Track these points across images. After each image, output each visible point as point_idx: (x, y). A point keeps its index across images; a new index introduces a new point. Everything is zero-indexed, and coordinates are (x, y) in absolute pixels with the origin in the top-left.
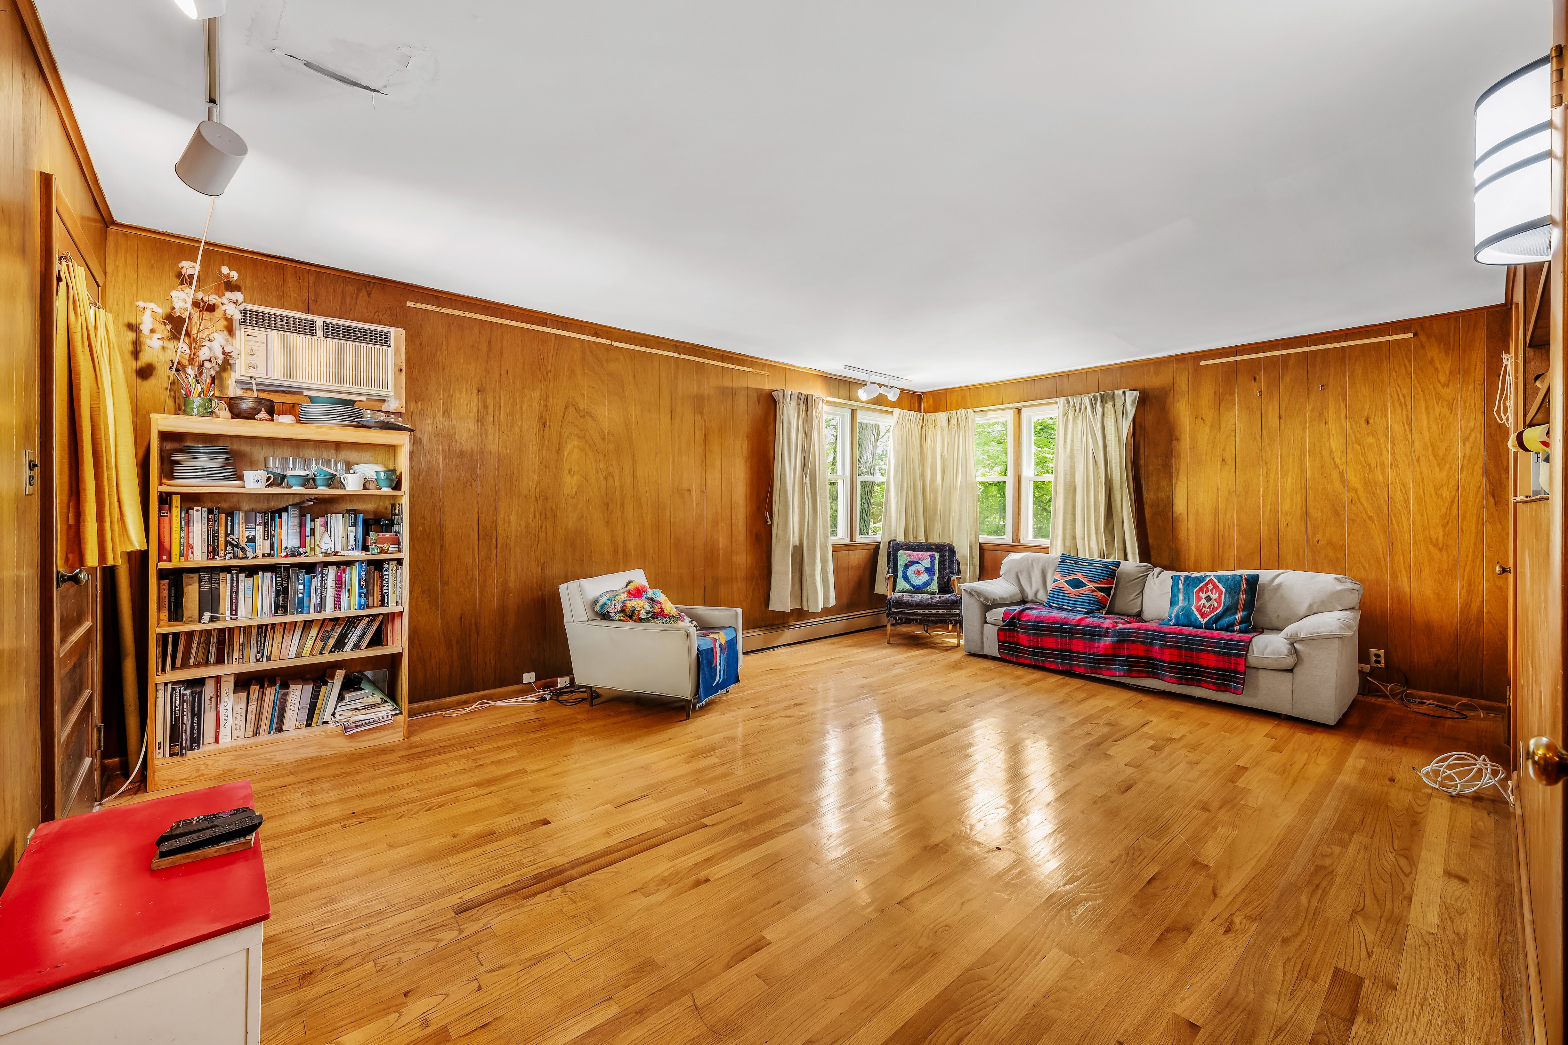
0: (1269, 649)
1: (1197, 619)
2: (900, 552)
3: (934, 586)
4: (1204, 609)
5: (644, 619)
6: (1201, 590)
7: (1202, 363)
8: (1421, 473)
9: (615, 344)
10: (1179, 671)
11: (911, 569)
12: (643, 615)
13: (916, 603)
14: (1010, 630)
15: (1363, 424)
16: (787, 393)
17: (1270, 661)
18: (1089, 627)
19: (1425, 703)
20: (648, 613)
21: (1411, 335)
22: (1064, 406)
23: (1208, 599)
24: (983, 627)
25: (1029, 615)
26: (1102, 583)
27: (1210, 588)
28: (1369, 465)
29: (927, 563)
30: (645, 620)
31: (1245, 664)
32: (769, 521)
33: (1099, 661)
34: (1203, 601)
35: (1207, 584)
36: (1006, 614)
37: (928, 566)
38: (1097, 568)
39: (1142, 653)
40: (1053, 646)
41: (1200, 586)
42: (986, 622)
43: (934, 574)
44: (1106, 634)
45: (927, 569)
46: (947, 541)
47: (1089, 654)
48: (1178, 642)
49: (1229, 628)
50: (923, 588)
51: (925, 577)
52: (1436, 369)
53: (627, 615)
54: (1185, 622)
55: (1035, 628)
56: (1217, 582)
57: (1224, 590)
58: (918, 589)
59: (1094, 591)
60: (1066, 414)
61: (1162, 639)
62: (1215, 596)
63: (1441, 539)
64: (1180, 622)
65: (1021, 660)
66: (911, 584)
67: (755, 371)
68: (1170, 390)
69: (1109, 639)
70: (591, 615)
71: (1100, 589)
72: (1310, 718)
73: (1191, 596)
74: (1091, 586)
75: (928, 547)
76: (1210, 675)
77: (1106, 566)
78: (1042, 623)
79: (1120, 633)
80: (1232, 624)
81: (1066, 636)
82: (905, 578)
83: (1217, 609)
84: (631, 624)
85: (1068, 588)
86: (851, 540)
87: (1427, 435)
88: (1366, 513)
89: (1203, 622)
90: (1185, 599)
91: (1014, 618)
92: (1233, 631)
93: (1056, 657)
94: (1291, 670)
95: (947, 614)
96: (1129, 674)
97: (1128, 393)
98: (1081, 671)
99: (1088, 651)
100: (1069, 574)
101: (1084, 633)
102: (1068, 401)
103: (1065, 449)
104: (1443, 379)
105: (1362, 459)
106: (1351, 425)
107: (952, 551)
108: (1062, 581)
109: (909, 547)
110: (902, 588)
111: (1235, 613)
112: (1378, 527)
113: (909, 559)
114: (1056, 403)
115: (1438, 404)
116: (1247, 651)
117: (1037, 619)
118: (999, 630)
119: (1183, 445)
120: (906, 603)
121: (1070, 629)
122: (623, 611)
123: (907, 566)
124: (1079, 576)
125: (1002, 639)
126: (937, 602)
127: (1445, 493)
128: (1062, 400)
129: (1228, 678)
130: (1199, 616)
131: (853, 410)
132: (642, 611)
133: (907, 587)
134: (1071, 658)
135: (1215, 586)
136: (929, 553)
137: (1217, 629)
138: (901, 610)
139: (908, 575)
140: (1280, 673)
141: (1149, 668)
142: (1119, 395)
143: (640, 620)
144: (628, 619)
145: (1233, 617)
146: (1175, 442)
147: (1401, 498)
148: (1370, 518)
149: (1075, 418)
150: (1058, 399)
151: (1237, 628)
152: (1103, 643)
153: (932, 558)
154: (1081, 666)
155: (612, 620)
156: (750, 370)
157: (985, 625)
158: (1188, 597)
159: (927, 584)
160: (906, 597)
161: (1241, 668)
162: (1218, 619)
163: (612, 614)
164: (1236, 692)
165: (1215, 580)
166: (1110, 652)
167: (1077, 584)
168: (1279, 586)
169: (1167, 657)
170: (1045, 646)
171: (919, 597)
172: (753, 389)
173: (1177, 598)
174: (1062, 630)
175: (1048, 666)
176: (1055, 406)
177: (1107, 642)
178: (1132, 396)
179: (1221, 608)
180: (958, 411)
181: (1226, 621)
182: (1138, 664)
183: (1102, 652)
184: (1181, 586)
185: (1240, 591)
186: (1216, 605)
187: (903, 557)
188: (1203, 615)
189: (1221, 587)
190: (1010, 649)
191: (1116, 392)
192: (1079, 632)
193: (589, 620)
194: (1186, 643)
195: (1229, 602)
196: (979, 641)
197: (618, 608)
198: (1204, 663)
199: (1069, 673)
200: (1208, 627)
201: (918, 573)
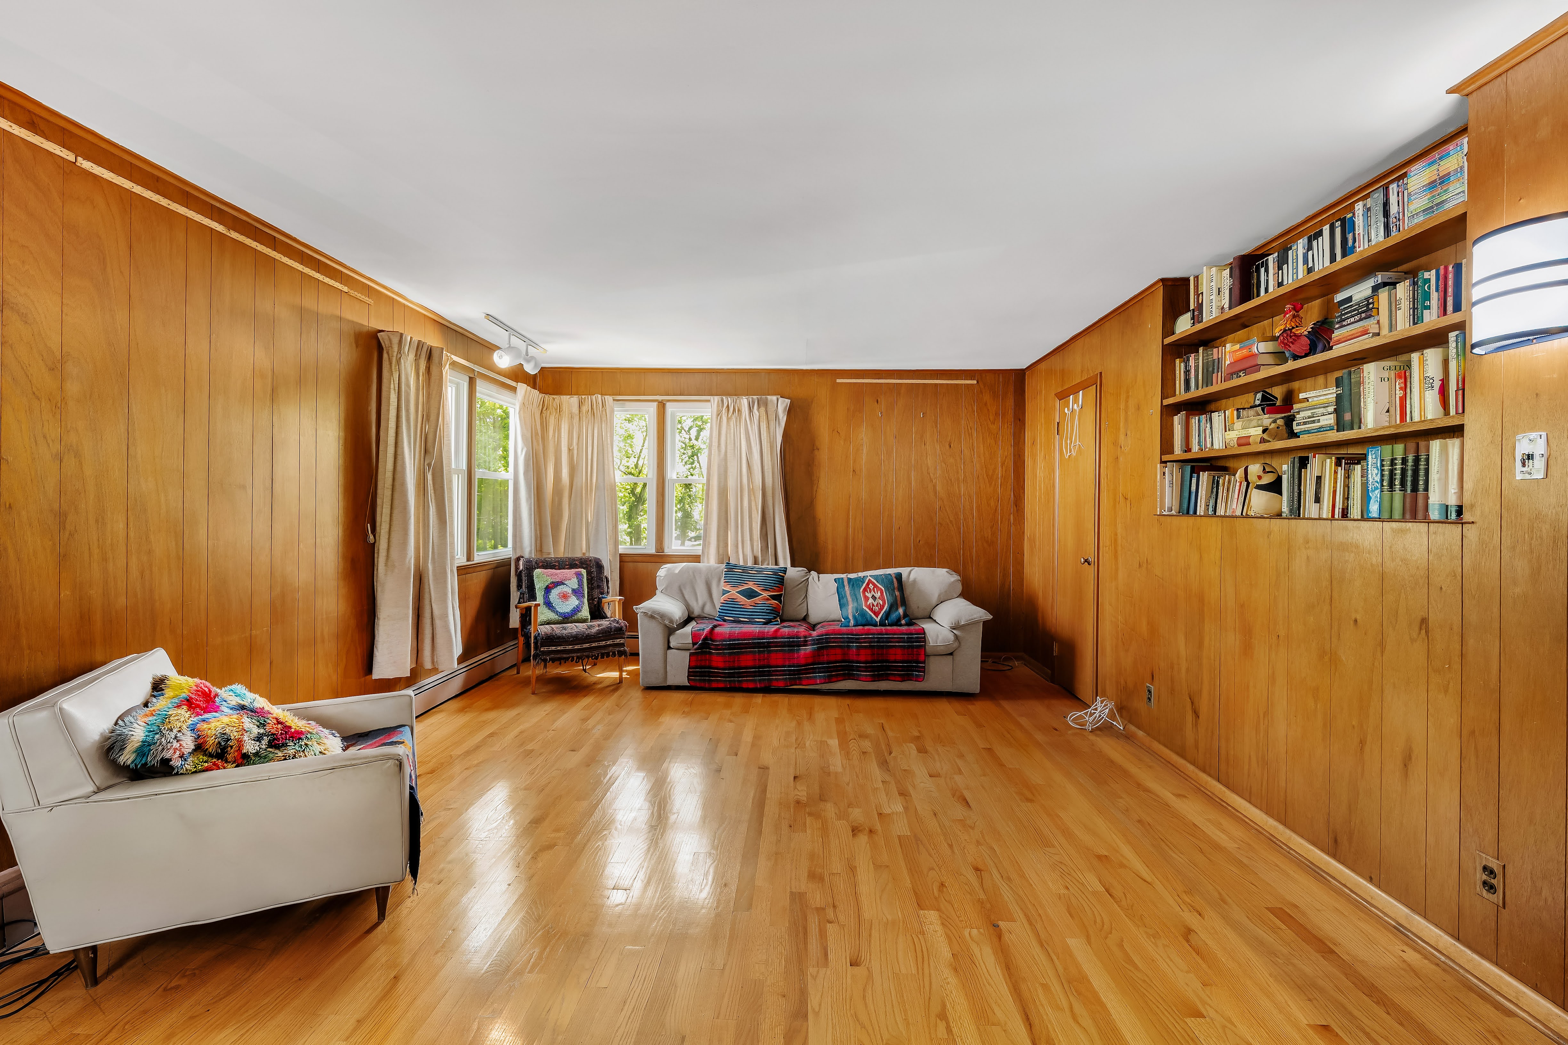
0: (940, 638)
1: (872, 618)
2: (537, 572)
3: (585, 613)
4: (874, 608)
5: (257, 754)
6: (865, 590)
7: (838, 381)
8: (980, 488)
9: (86, 165)
10: (872, 669)
11: (554, 594)
12: (250, 747)
13: (572, 636)
14: (702, 653)
15: (948, 447)
16: (406, 339)
17: (942, 648)
18: (787, 638)
19: (988, 661)
20: (259, 739)
21: (975, 382)
22: (718, 406)
23: (874, 598)
24: (666, 654)
25: (721, 634)
26: (774, 591)
27: (872, 588)
28: (951, 480)
29: (573, 583)
30: (259, 757)
31: (925, 654)
32: (372, 537)
33: (799, 672)
34: (871, 601)
35: (868, 584)
36: (695, 636)
37: (576, 586)
38: (768, 576)
39: (839, 658)
40: (750, 663)
41: (863, 587)
42: (669, 648)
43: (584, 596)
44: (805, 643)
45: (575, 591)
46: (592, 554)
47: (789, 666)
48: (871, 642)
49: (897, 623)
50: (572, 616)
51: (573, 602)
52: (988, 410)
53: (211, 756)
54: (864, 622)
55: (731, 647)
56: (876, 582)
57: (883, 589)
58: (566, 618)
59: (768, 599)
60: (719, 414)
61: (857, 640)
62: (878, 595)
63: (990, 537)
64: (859, 623)
65: (714, 685)
66: (557, 612)
67: (352, 293)
68: (812, 402)
69: (809, 648)
70: (101, 775)
71: (773, 598)
72: (965, 690)
73: (858, 595)
74: (765, 595)
75: (571, 564)
76: (896, 668)
77: (775, 573)
78: (738, 640)
79: (818, 641)
80: (899, 620)
81: (764, 651)
82: (549, 604)
83: (883, 606)
84: (229, 774)
85: (742, 599)
86: (468, 560)
87: (983, 459)
88: (949, 518)
89: (878, 620)
90: (853, 600)
91: (705, 639)
92: (901, 625)
93: (754, 674)
94: (951, 654)
95: (610, 645)
96: (830, 680)
97: (781, 400)
98: (781, 685)
99: (787, 663)
100: (741, 584)
101: (783, 645)
102: (722, 401)
103: (719, 451)
104: (991, 418)
105: (947, 475)
106: (940, 448)
107: (599, 566)
108: (734, 593)
109: (548, 565)
110: (545, 619)
111: (897, 609)
112: (955, 529)
113: (550, 580)
114: (709, 401)
115: (989, 436)
116: (925, 641)
117: (731, 637)
118: (691, 654)
119: (823, 455)
120: (559, 637)
121: (768, 643)
122: (200, 748)
123: (548, 589)
124: (751, 585)
125: (693, 664)
126: (599, 632)
127: (992, 503)
128: (716, 399)
129: (910, 669)
130: (872, 615)
131: (470, 378)
132: (246, 738)
133: (552, 616)
134: (769, 674)
135: (875, 586)
136: (574, 571)
137: (889, 625)
138: (553, 648)
139: (552, 600)
140: (944, 657)
141: (848, 672)
142: (772, 401)
143: (244, 759)
144: (219, 762)
145: (897, 613)
146: (816, 452)
147: (968, 507)
148: (951, 522)
149: (728, 419)
150: (712, 397)
151: (903, 622)
152: (803, 652)
153: (579, 575)
154: (778, 680)
155: (177, 774)
156: (346, 289)
157: (669, 651)
158: (856, 598)
159: (577, 610)
160: (557, 629)
161: (921, 658)
162: (888, 615)
163: (176, 762)
164: (919, 679)
165: (873, 580)
166: (810, 661)
167: (750, 594)
168: (915, 581)
169: (862, 658)
170: (743, 664)
171: (572, 628)
172: (349, 321)
173: (845, 599)
174: (759, 645)
175: (745, 686)
176: (708, 404)
177: (808, 651)
178: (783, 404)
179: (887, 605)
180: (594, 397)
181: (894, 616)
182: (836, 669)
183: (803, 662)
184: (847, 588)
185: (894, 589)
186: (881, 603)
187: (542, 579)
188: (877, 614)
189: (880, 586)
190: (702, 674)
191: (769, 397)
192: (777, 645)
193: (99, 790)
194: (878, 642)
195: (891, 600)
196: (662, 671)
197: (188, 744)
198: (892, 658)
199: (767, 690)
200: (882, 624)
201: (565, 597)
